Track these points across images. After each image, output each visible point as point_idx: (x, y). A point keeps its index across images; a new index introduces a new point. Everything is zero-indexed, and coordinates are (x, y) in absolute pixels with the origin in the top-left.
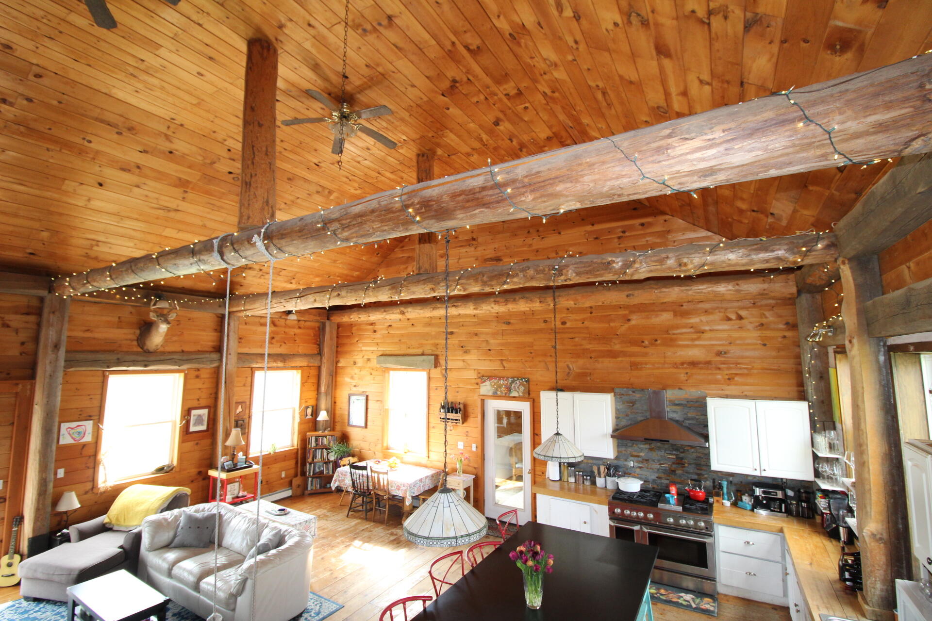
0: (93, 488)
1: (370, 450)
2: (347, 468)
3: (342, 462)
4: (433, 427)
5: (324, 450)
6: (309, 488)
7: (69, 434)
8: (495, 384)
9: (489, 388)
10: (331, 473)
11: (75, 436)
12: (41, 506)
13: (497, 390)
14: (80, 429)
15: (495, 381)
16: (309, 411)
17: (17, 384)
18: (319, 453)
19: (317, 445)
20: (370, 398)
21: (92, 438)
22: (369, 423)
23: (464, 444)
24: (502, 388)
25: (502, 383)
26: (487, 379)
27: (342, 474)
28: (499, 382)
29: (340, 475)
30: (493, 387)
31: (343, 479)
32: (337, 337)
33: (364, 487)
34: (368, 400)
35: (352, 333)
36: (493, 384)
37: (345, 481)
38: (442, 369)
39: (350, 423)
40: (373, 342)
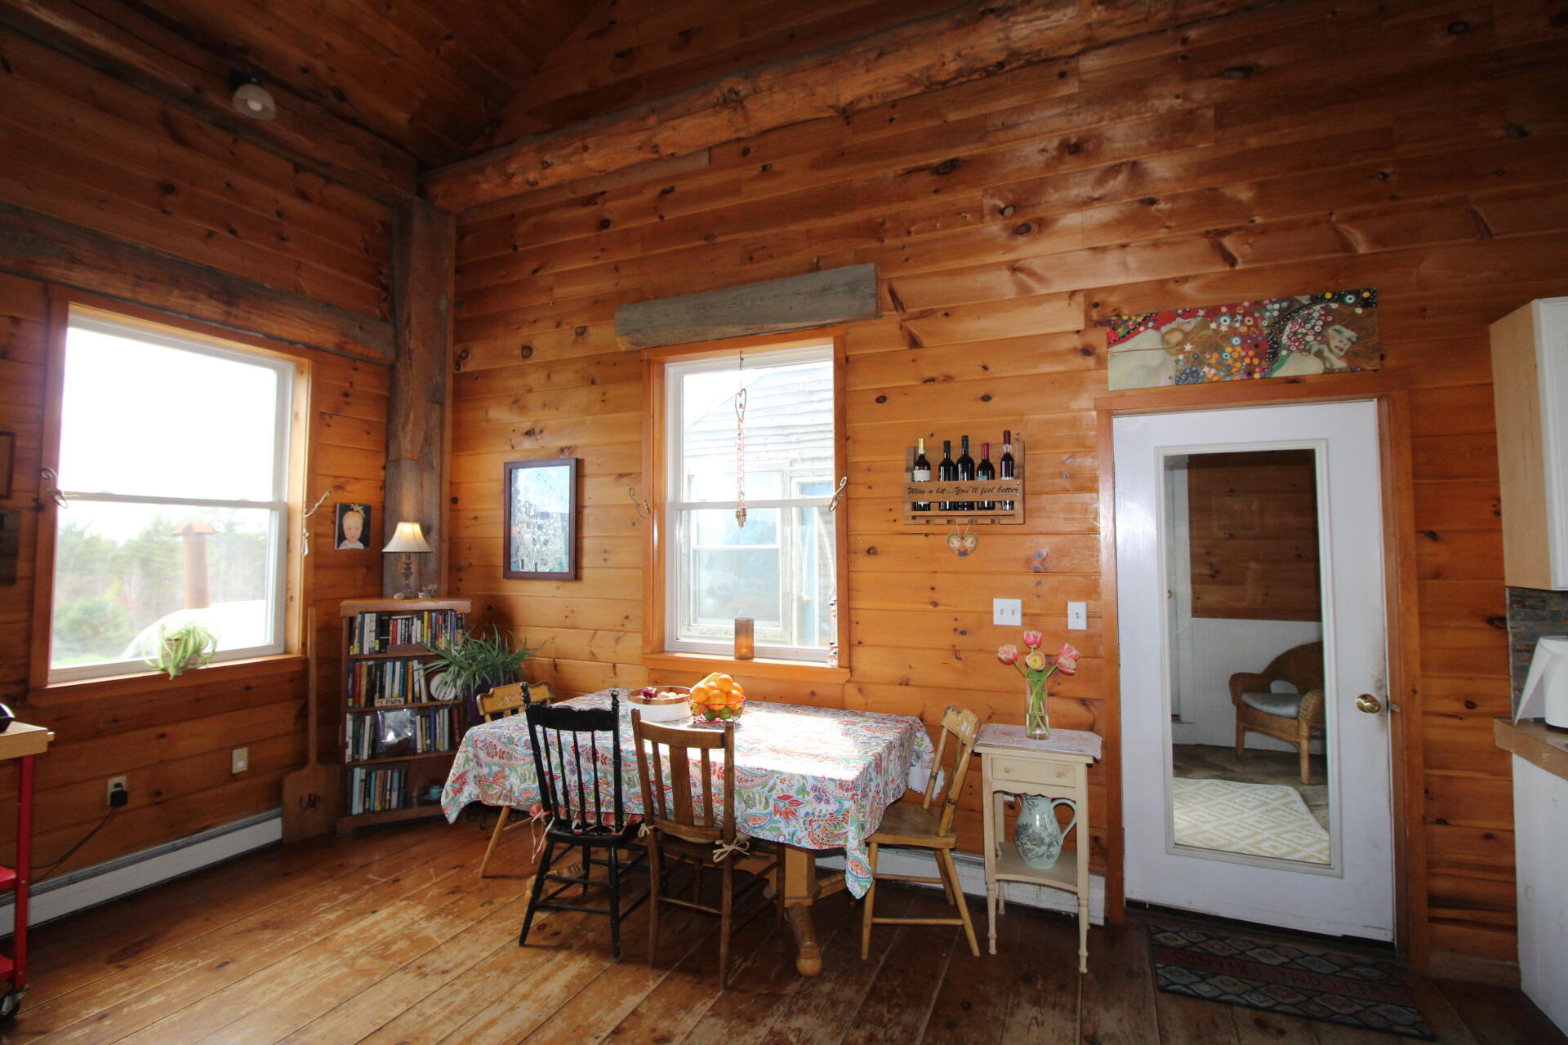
1: (593, 657)
2: (515, 727)
3: (486, 705)
4: (871, 551)
5: (415, 664)
6: (357, 808)
8: (1187, 336)
9: (1156, 358)
10: (443, 744)
13: (1197, 360)
15: (1190, 324)
16: (353, 523)
18: (393, 670)
19: (384, 644)
20: (588, 469)
22: (587, 561)
23: (1024, 605)
24: (1228, 350)
25: (1224, 328)
26: (1140, 324)
27: (492, 752)
28: (1208, 328)
29: (482, 754)
30: (1182, 351)
31: (495, 769)
32: (458, 272)
33: (598, 803)
34: (584, 476)
35: (515, 248)
36: (1176, 337)
37: (505, 777)
38: (905, 316)
39: (514, 568)
40: (597, 263)
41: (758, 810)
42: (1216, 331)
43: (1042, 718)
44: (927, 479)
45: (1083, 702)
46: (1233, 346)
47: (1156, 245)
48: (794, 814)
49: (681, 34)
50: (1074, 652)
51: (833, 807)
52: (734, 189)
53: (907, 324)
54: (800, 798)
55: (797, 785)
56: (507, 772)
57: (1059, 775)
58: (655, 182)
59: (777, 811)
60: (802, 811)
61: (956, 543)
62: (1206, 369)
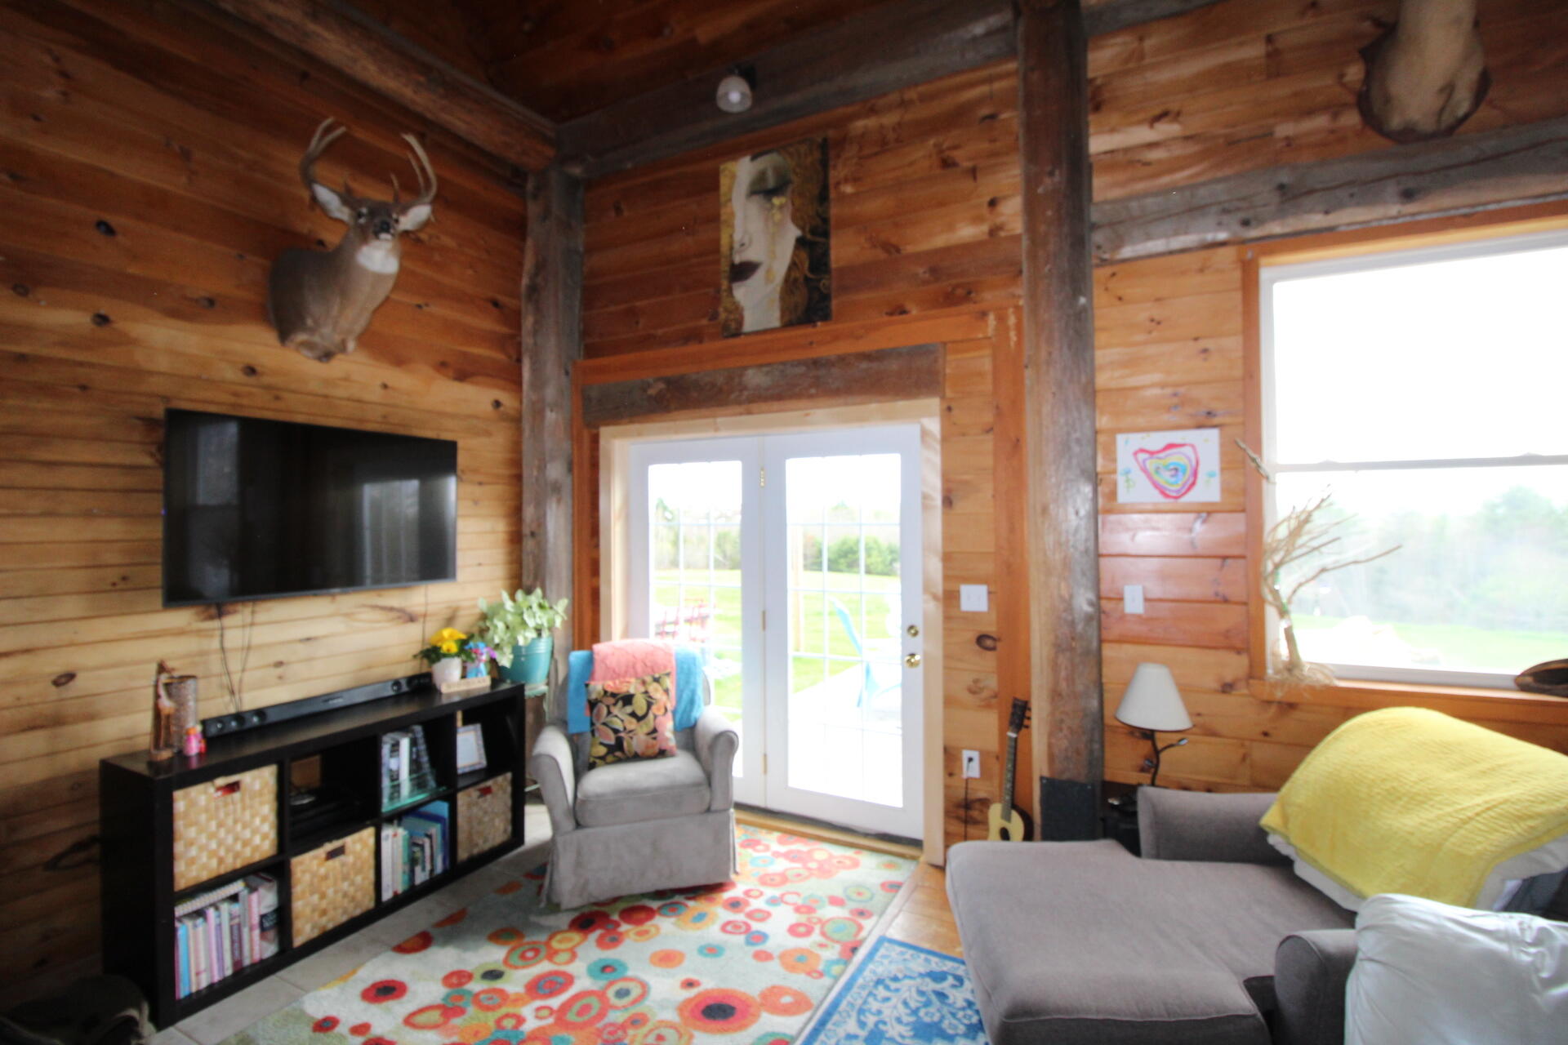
0: (1249, 675)
7: (1145, 470)
11: (1165, 478)
14: (1175, 458)
21: (1223, 490)
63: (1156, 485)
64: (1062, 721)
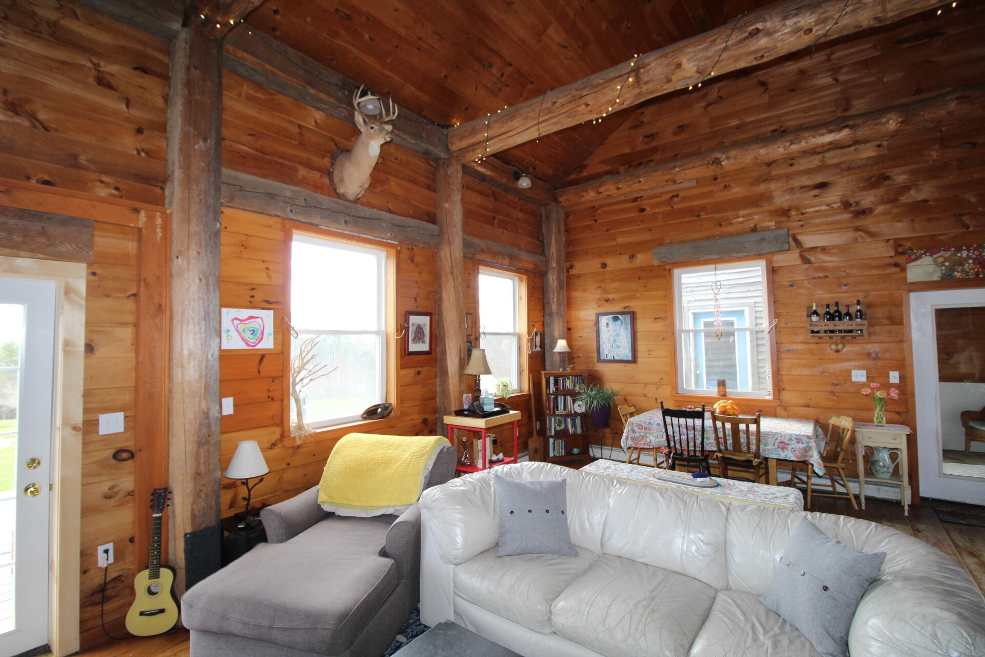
0: (282, 436)
5: (568, 397)
6: (551, 455)
7: (237, 330)
8: (946, 259)
9: (932, 268)
10: (579, 431)
11: (247, 335)
12: (202, 467)
13: (952, 269)
14: (253, 324)
15: (947, 254)
16: (538, 340)
17: (136, 211)
18: (561, 399)
19: (557, 389)
20: (639, 316)
21: (275, 343)
22: (640, 354)
23: (867, 373)
24: (967, 265)
25: (964, 256)
26: (923, 254)
27: (641, 427)
28: (957, 256)
29: (636, 429)
30: (944, 265)
31: (642, 434)
32: (566, 231)
33: (695, 446)
34: (636, 319)
35: (596, 221)
36: (941, 260)
37: (647, 437)
38: (802, 250)
39: (602, 358)
40: (639, 227)
41: (770, 447)
42: (961, 257)
43: (882, 418)
44: (818, 320)
45: (898, 413)
46: (969, 264)
47: (929, 220)
48: (786, 448)
49: (679, 127)
50: (897, 392)
51: (805, 445)
52: (710, 194)
53: (804, 253)
54: (789, 442)
55: (788, 438)
56: (648, 435)
57: (895, 439)
58: (669, 192)
59: (778, 447)
60: (790, 447)
61: (834, 347)
62: (956, 273)
63: (243, 339)
64: (201, 491)
